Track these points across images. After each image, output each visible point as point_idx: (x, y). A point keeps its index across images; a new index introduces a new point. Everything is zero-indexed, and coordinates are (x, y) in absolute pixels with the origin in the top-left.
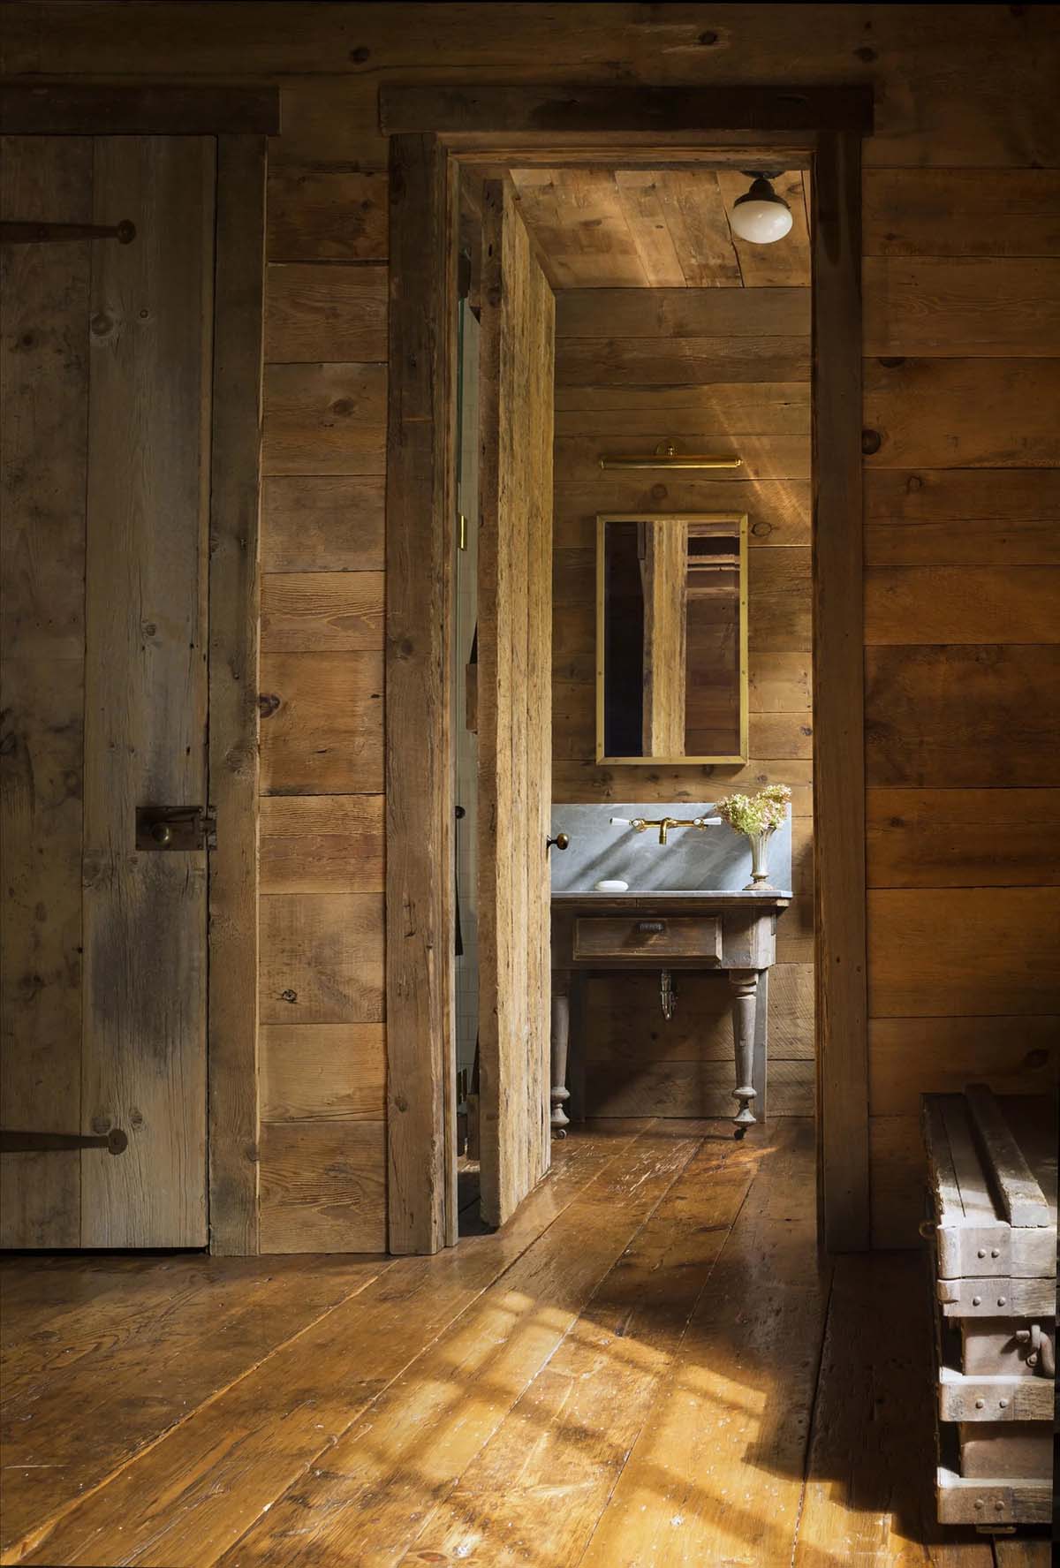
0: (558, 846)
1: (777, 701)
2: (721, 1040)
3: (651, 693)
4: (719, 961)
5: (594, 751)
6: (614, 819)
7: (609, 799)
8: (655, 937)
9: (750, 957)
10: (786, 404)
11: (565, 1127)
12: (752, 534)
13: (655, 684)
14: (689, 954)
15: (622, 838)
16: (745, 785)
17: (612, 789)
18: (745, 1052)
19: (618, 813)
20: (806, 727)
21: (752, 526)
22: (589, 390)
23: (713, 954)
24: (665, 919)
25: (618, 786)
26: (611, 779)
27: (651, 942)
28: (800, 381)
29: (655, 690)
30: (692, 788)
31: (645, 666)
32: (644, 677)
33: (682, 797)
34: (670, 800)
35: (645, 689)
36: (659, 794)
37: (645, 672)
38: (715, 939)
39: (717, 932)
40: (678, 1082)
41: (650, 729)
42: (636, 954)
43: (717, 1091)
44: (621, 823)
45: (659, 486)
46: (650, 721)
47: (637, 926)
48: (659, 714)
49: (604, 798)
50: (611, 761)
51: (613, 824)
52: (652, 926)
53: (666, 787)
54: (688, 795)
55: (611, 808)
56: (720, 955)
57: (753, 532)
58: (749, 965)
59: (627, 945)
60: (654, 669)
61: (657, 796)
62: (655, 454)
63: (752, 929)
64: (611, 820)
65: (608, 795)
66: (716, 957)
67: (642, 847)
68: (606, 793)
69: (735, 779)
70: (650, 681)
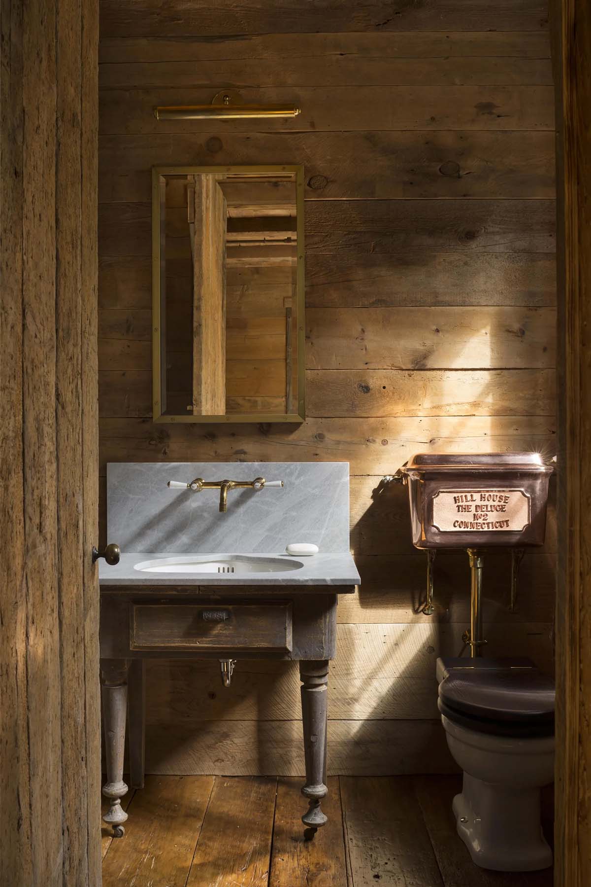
0: (106, 560)
1: (334, 357)
2: (279, 700)
3: (200, 343)
4: (289, 652)
5: (151, 409)
6: (172, 483)
7: (167, 458)
8: (219, 626)
9: (323, 648)
10: (342, 55)
11: (125, 824)
12: (308, 188)
13: (204, 335)
14: (256, 645)
15: (179, 497)
16: (302, 443)
17: (168, 447)
18: (316, 748)
19: (174, 474)
20: (363, 384)
21: (308, 179)
22: (144, 42)
23: (283, 646)
24: (230, 607)
25: (175, 445)
26: (168, 436)
27: (215, 632)
28: (355, 32)
29: (204, 340)
30: (249, 446)
31: (195, 319)
32: (195, 329)
33: (239, 456)
34: (226, 459)
35: (195, 340)
36: (216, 452)
37: (195, 324)
38: (285, 629)
39: (287, 621)
40: (236, 741)
41: (199, 377)
42: (198, 645)
43: (275, 751)
44: (178, 485)
45: (215, 139)
46: (200, 369)
47: (199, 616)
48: (207, 362)
49: (160, 456)
50: (168, 419)
51: (171, 487)
52: (216, 615)
53: (224, 445)
54: (245, 453)
55: (166, 467)
56: (290, 647)
57: (309, 185)
58: (322, 656)
59: (189, 634)
60: (203, 322)
61: (213, 454)
62: (211, 104)
63: (325, 617)
64: (169, 484)
65: (165, 453)
66: (286, 649)
67: (199, 507)
68: (163, 451)
69: (293, 437)
70: (199, 334)
